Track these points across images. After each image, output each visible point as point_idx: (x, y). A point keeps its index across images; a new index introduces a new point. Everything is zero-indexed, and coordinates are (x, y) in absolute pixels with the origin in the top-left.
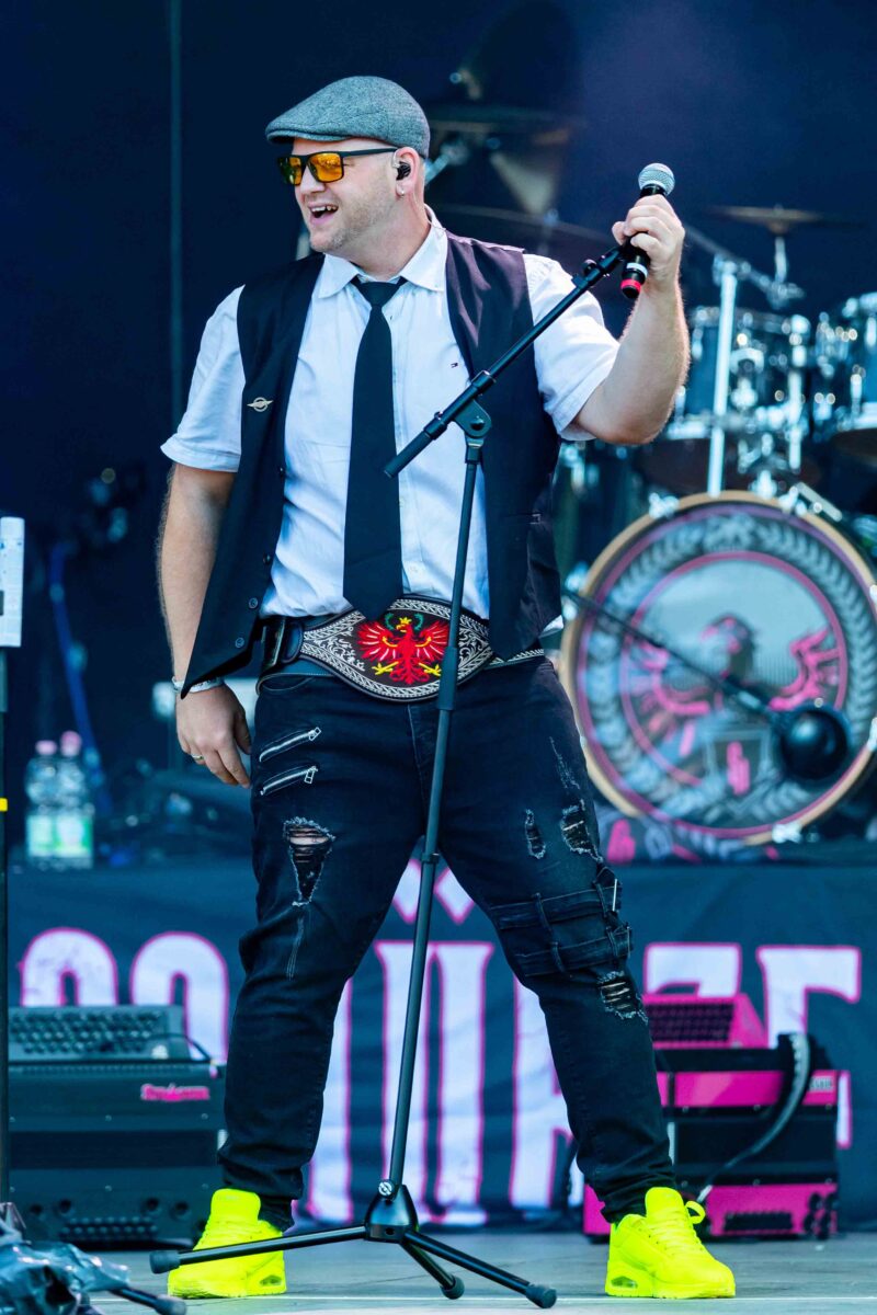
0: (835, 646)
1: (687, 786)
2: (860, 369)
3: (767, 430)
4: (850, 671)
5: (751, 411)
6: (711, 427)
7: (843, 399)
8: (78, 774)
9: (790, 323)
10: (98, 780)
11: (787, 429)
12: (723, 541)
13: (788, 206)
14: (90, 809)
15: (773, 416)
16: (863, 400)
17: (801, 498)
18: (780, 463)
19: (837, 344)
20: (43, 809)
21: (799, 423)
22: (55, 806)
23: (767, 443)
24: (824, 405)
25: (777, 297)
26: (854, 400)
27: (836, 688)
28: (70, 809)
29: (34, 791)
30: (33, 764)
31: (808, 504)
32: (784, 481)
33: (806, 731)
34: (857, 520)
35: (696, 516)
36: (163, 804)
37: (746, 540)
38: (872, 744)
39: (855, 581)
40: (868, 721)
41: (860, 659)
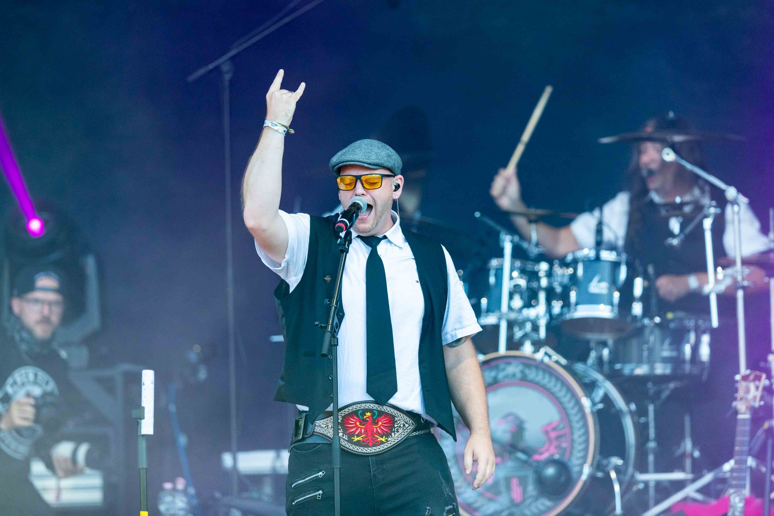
0: (564, 428)
1: (491, 500)
2: (575, 288)
3: (528, 320)
4: (572, 441)
5: (521, 310)
6: (500, 319)
7: (567, 304)
8: (184, 499)
9: (539, 266)
10: (195, 501)
11: (538, 319)
12: (506, 376)
13: (537, 208)
15: (531, 313)
16: (577, 304)
17: (546, 354)
18: (535, 336)
19: (563, 275)
21: (545, 315)
23: (528, 327)
24: (557, 307)
25: (532, 253)
26: (572, 304)
27: (565, 449)
29: (162, 508)
30: (162, 494)
31: (550, 356)
32: (537, 345)
33: (550, 471)
34: (574, 365)
35: (493, 364)
37: (519, 375)
38: (584, 477)
39: (574, 395)
40: (582, 465)
41: (577, 434)
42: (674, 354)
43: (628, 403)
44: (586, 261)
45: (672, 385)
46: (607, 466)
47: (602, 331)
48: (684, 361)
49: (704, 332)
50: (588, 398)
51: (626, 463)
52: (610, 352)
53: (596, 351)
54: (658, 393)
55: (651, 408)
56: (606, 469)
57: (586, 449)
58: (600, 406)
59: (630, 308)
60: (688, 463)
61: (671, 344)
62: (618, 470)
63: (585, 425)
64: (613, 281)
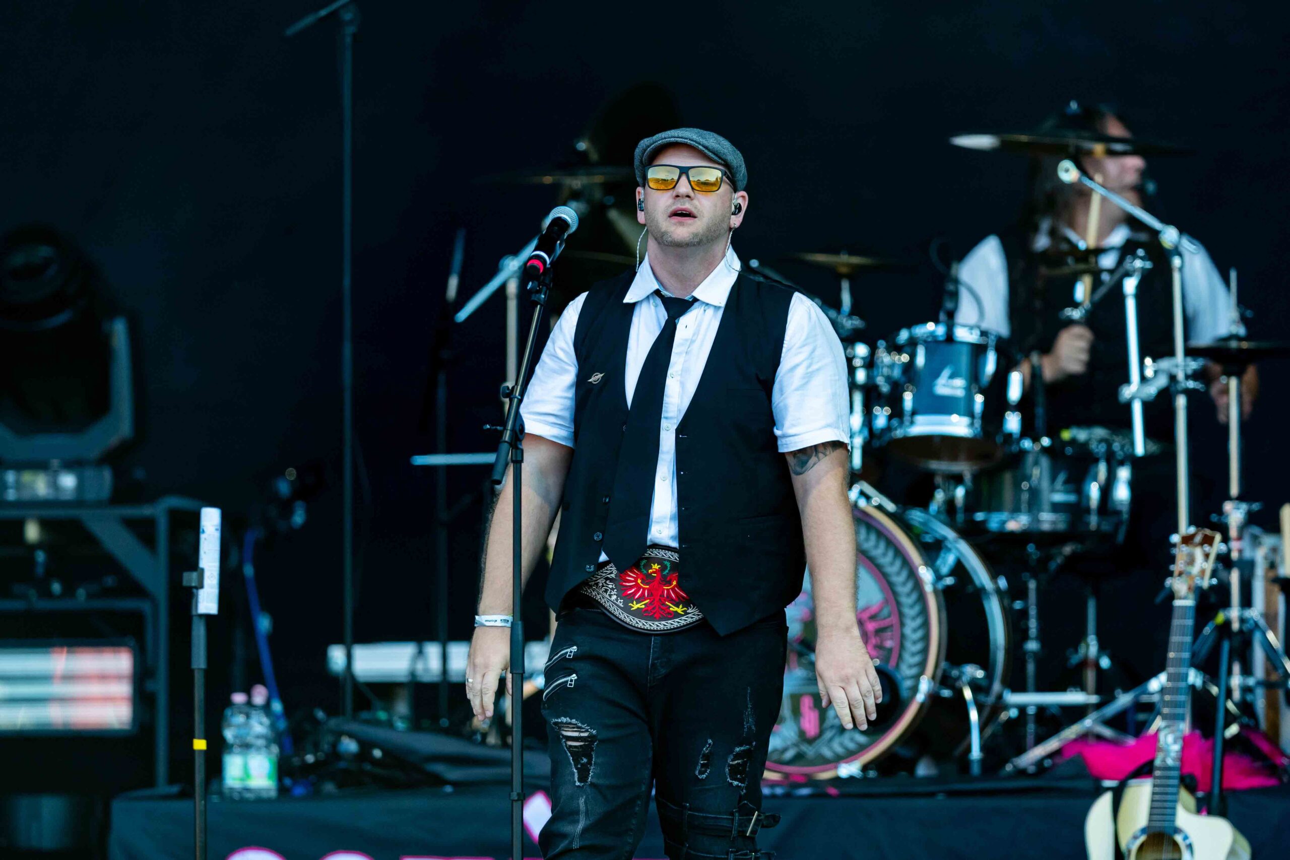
0: (889, 616)
2: (911, 387)
4: (903, 637)
7: (897, 413)
8: (266, 720)
9: (853, 348)
10: (282, 725)
13: (851, 253)
14: (275, 749)
16: (914, 413)
17: (862, 493)
19: (892, 366)
20: (236, 749)
21: (861, 432)
22: (246, 746)
24: (881, 417)
25: (843, 327)
26: (906, 413)
27: (890, 650)
28: (258, 749)
29: (229, 734)
30: (228, 712)
31: (868, 498)
34: (908, 512)
36: (335, 745)
38: (920, 697)
39: (906, 562)
40: (917, 678)
41: (911, 627)
42: (1071, 498)
43: (994, 577)
44: (929, 342)
45: (1068, 549)
46: (959, 678)
47: (954, 458)
48: (1088, 510)
49: (1121, 463)
50: (929, 568)
51: (990, 676)
52: (967, 494)
53: (944, 491)
54: (1044, 561)
55: (1032, 585)
56: (957, 684)
57: (925, 651)
58: (950, 581)
59: (1000, 420)
60: (1090, 677)
61: (1066, 482)
62: (976, 687)
63: (924, 612)
64: (974, 375)
